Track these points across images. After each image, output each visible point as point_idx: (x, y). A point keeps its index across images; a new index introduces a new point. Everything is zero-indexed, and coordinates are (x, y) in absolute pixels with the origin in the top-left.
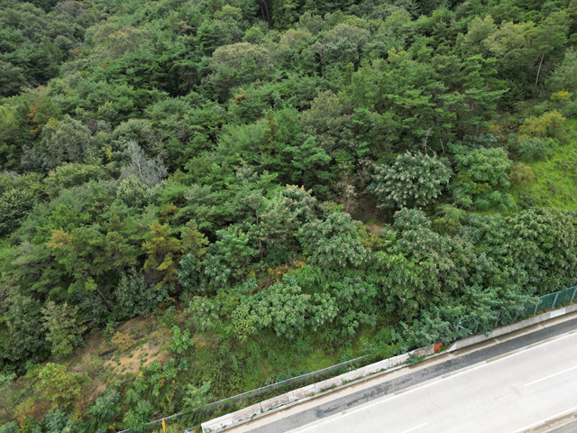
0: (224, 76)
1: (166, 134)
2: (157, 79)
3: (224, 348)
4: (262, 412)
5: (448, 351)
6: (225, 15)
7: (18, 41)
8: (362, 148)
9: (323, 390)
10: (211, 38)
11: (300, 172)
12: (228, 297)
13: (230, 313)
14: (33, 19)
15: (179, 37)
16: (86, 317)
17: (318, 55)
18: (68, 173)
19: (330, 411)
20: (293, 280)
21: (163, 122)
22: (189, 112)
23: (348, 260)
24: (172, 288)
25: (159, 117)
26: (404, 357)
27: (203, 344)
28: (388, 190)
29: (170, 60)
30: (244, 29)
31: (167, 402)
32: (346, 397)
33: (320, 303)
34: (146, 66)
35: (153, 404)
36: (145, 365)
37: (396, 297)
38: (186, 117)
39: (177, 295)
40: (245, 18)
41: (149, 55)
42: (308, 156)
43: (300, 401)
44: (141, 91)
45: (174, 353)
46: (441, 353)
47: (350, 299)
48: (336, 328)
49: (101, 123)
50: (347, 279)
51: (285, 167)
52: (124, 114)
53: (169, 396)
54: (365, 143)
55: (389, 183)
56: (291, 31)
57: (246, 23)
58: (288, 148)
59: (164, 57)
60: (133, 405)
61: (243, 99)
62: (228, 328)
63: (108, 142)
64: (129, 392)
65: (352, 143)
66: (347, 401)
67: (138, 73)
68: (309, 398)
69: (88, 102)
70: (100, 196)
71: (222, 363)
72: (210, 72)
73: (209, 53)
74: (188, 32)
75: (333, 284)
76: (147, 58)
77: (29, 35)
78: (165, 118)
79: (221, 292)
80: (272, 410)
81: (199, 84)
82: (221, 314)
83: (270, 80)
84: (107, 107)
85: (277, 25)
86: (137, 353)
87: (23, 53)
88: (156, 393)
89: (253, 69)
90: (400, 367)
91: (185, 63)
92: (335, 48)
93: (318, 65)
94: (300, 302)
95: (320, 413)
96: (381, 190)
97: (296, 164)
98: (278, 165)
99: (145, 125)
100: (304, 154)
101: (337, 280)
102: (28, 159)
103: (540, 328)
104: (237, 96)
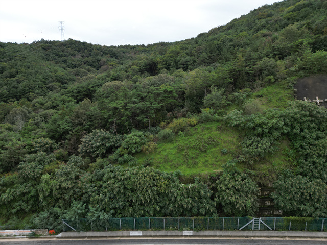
5: (56, 236)
23: (26, 174)
26: (28, 232)
34: (81, 89)
46: (51, 236)
47: (19, 193)
50: (25, 184)
75: (19, 185)
76: (83, 86)
90: (25, 237)
103: (118, 239)
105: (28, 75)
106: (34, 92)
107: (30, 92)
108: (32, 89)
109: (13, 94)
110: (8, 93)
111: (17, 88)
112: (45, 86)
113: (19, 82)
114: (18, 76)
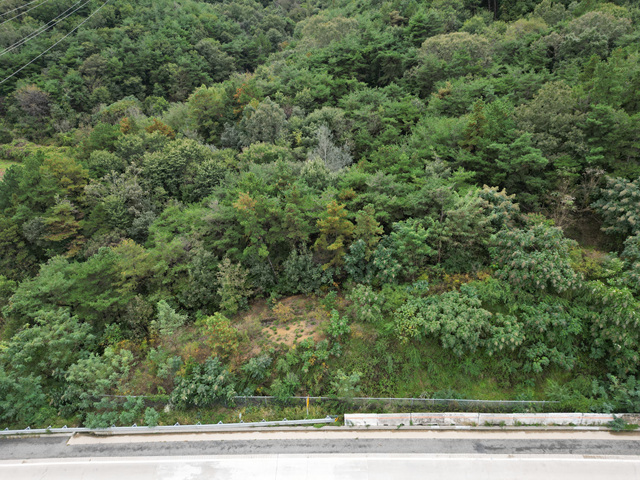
0: (430, 68)
1: (357, 125)
2: (357, 70)
3: (382, 345)
4: (411, 424)
6: (444, 4)
7: (235, 32)
8: (595, 154)
9: (487, 424)
10: (424, 28)
11: (504, 174)
12: (395, 294)
13: (393, 310)
14: (252, 12)
15: (388, 28)
16: (254, 283)
17: (552, 48)
18: (260, 151)
19: (492, 449)
20: (473, 291)
21: (356, 112)
22: (385, 104)
23: (549, 282)
24: (338, 272)
25: (353, 107)
26: (607, 418)
27: (360, 335)
28: (622, 209)
29: (375, 51)
30: (463, 19)
31: (314, 382)
32: (516, 441)
33: (502, 325)
34: (349, 55)
35: (300, 379)
36: (299, 340)
37: (609, 342)
38: (381, 109)
39: (341, 281)
40: (467, 7)
41: (354, 44)
42: (517, 156)
43: (457, 427)
44: (339, 81)
45: (328, 335)
47: (543, 328)
48: (518, 360)
49: (297, 109)
50: (544, 305)
51: (486, 166)
52: (320, 101)
53: (317, 376)
54: (600, 149)
55: (625, 200)
56: (522, 22)
57: (467, 13)
58: (494, 145)
59: (370, 47)
60: (282, 374)
61: (448, 93)
62: (389, 326)
63: (300, 127)
64: (281, 361)
65: (581, 147)
66: (517, 445)
67: (340, 63)
68: (469, 427)
69: (288, 88)
70: (285, 173)
71: (376, 361)
72: (416, 64)
73: (418, 44)
74: (399, 23)
75: (524, 306)
76: (352, 48)
77: (246, 27)
78: (358, 108)
79: (387, 288)
80: (423, 426)
81: (400, 77)
82: (384, 308)
83: (484, 75)
84: (305, 94)
85: (504, 16)
86: (293, 328)
87: (237, 44)
88: (305, 370)
89: (466, 62)
90: (597, 428)
91: (390, 53)
92: (577, 39)
93: (549, 60)
94: (478, 316)
95: (479, 447)
96: (612, 209)
97: (499, 164)
98: (478, 163)
99: (338, 114)
100: (513, 153)
101: (529, 303)
102: (228, 136)
104: (442, 90)
105: (146, 20)
106: (176, 62)
107: (166, 61)
108: (170, 55)
109: (132, 66)
110: (121, 63)
111: (134, 51)
112: (191, 46)
113: (134, 37)
114: (126, 21)
